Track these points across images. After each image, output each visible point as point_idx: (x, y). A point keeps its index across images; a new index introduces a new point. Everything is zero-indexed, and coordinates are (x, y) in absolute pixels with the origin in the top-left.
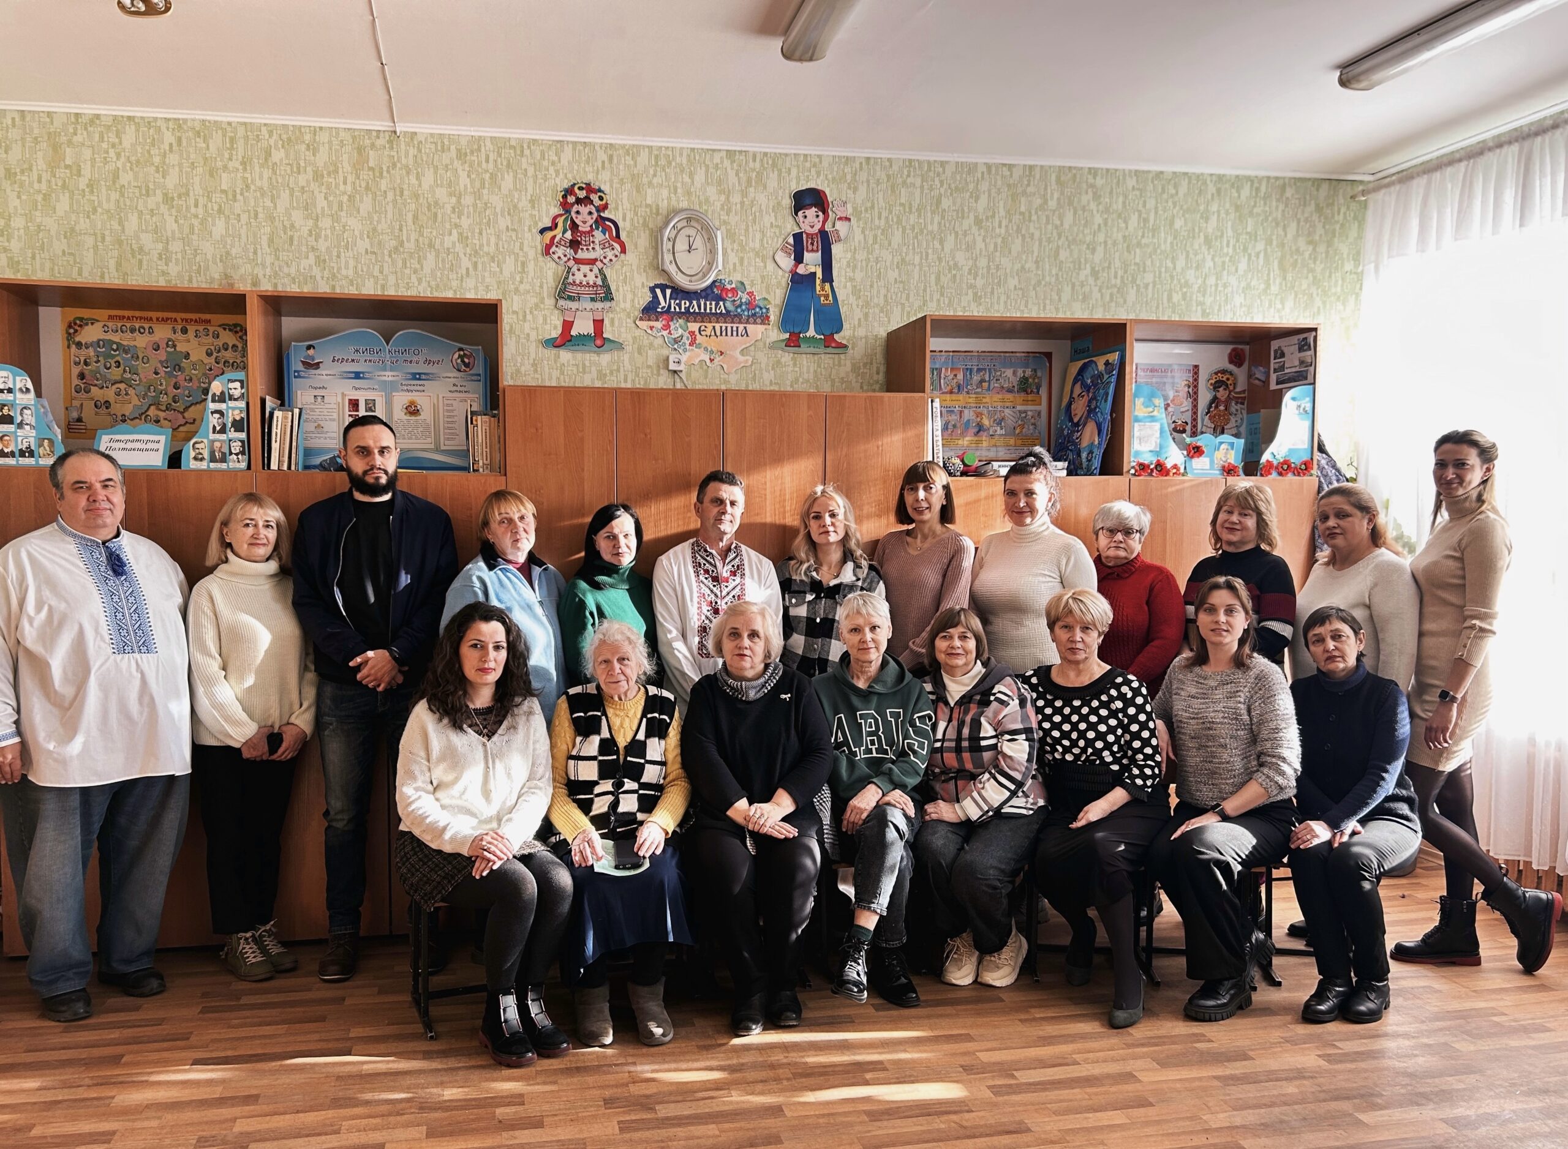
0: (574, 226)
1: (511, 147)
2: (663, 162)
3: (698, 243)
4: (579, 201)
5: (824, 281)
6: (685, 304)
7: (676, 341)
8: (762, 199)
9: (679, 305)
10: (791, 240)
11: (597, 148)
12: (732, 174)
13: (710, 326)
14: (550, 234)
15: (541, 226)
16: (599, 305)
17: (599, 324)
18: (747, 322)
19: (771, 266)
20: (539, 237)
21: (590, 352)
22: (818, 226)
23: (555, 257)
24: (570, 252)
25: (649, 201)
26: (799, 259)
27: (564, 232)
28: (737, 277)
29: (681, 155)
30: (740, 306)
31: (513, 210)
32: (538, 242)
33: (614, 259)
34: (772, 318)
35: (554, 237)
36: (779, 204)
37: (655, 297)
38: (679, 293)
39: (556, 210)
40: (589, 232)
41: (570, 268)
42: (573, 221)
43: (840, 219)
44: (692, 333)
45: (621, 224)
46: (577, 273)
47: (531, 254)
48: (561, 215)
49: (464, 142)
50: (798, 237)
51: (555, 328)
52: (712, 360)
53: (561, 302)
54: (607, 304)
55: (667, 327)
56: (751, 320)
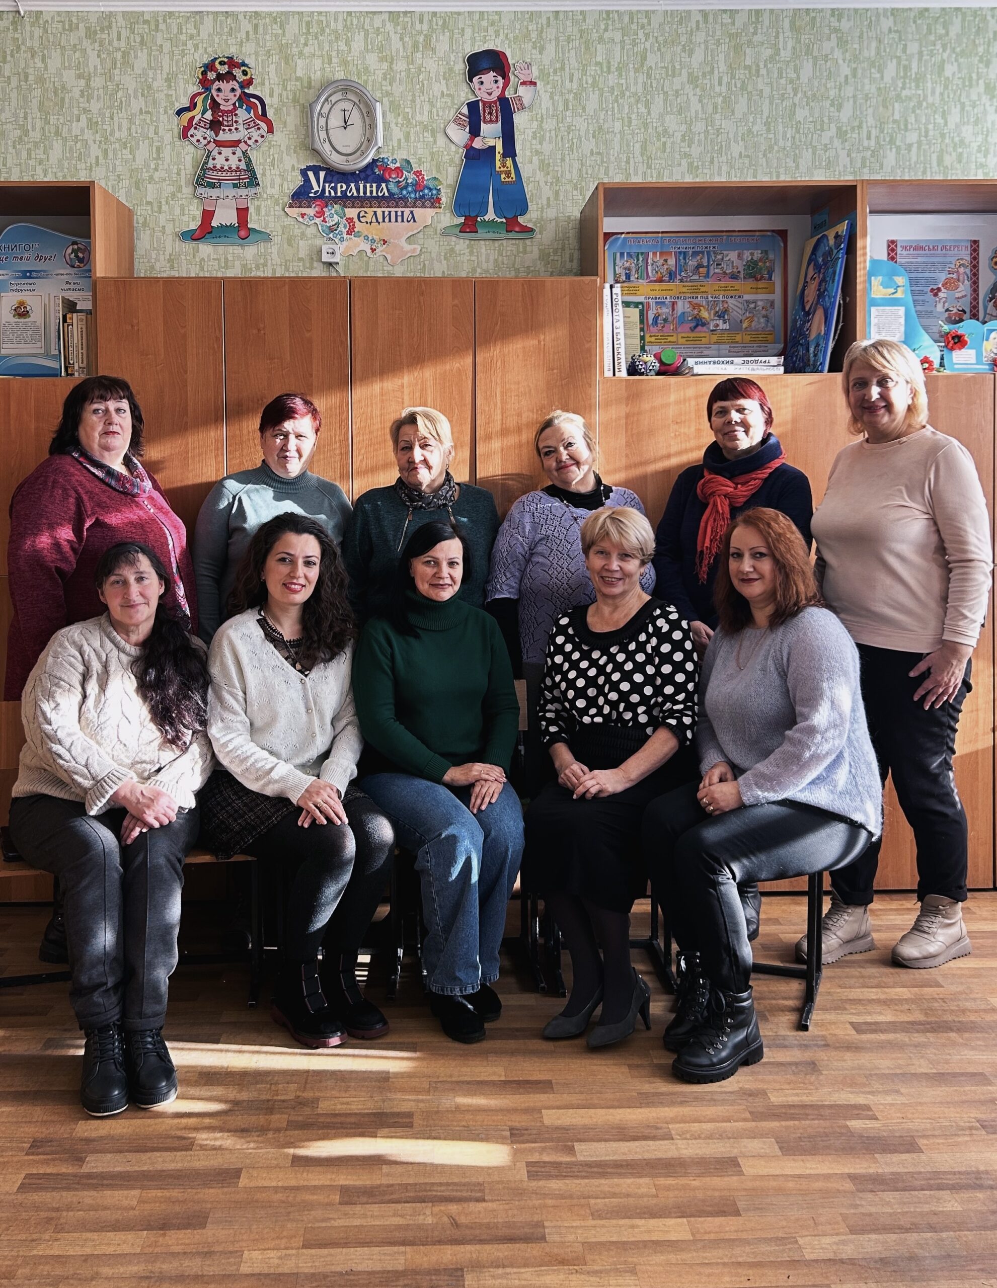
0: (215, 105)
1: (146, 22)
2: (314, 29)
3: (355, 118)
4: (220, 77)
5: (505, 155)
6: (341, 187)
7: (331, 229)
8: (431, 65)
9: (335, 189)
10: (465, 110)
11: (241, 17)
12: (395, 38)
13: (370, 211)
14: (187, 116)
15: (178, 106)
16: (243, 192)
17: (243, 213)
18: (414, 206)
19: (441, 141)
20: (176, 119)
21: (233, 244)
22: (497, 93)
23: (194, 140)
24: (210, 133)
25: (300, 73)
26: (475, 132)
27: (203, 113)
28: (401, 155)
29: (336, 20)
30: (406, 187)
31: (147, 90)
32: (176, 125)
33: (260, 140)
34: (444, 200)
35: (193, 118)
36: (451, 70)
37: (307, 180)
38: (335, 175)
39: (195, 89)
40: (231, 111)
41: (210, 152)
42: (214, 101)
43: (524, 83)
44: (350, 220)
45: (267, 101)
46: (217, 156)
47: (168, 138)
48: (200, 94)
49: (93, 19)
50: (473, 107)
51: (194, 219)
52: (373, 250)
53: (201, 190)
54: (253, 190)
55: (321, 214)
56: (419, 203)
